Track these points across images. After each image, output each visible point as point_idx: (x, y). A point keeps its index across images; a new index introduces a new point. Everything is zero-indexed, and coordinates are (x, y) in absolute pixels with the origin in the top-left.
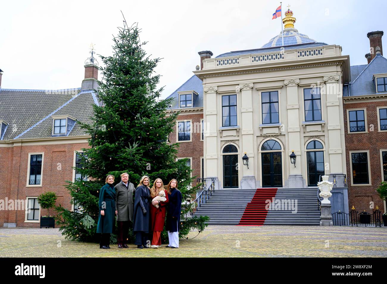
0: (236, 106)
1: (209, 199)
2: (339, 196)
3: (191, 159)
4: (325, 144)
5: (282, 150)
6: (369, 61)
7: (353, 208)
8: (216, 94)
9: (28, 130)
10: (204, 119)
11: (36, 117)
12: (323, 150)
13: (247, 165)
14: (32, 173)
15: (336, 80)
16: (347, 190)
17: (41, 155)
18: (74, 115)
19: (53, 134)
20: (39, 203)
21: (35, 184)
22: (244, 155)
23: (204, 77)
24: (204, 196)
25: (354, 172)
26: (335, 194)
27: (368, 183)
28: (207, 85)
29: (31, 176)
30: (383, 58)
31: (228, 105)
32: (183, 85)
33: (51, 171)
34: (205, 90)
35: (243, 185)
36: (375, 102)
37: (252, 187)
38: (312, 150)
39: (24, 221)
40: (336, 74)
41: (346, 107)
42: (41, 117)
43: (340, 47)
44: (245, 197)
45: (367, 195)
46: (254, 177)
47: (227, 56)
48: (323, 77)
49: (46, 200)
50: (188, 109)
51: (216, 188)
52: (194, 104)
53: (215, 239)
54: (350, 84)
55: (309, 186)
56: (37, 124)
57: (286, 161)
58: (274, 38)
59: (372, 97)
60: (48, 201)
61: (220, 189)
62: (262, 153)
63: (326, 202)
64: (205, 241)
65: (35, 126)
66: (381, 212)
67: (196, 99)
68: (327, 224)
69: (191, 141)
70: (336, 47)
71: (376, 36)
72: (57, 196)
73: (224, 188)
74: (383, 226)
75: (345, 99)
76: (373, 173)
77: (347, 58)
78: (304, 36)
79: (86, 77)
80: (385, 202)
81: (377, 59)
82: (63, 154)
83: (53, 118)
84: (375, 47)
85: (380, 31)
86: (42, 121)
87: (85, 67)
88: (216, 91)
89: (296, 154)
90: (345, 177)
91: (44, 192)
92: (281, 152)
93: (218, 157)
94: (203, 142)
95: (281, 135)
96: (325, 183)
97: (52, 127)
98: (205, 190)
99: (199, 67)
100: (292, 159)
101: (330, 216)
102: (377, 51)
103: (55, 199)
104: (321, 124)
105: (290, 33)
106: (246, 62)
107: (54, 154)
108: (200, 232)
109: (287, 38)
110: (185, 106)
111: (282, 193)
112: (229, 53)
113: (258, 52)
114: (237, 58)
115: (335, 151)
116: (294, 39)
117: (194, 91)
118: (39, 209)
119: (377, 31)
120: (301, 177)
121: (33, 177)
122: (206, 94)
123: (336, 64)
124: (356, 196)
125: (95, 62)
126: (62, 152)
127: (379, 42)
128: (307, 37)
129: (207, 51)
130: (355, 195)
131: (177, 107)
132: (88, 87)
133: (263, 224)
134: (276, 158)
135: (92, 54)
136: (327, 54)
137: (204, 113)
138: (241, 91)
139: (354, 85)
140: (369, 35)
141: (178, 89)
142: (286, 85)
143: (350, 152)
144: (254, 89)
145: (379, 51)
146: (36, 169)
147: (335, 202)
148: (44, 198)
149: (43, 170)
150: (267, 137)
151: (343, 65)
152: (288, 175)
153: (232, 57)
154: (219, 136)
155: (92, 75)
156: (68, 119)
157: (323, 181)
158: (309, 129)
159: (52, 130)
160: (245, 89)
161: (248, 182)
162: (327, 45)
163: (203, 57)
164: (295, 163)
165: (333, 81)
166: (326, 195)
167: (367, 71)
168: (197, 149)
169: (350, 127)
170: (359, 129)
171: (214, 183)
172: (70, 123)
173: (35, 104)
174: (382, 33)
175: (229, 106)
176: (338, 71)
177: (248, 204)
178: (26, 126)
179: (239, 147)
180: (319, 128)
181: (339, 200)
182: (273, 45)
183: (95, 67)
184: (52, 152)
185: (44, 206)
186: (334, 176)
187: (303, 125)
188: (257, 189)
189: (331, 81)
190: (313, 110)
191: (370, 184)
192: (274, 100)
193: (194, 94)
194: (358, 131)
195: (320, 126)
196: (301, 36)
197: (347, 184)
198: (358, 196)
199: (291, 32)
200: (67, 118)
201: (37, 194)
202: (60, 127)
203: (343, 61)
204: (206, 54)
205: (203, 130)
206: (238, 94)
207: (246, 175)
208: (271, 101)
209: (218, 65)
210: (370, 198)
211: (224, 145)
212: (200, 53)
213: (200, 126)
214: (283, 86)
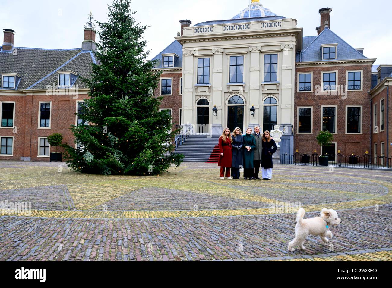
0: (209, 67)
1: (185, 141)
2: (286, 141)
3: (171, 109)
4: (278, 100)
5: (244, 104)
6: (319, 33)
7: (297, 151)
8: (193, 57)
9: (38, 82)
10: (183, 77)
11: (44, 72)
12: (277, 105)
13: (216, 115)
14: (42, 118)
15: (291, 49)
16: (293, 137)
17: (49, 104)
18: (76, 71)
19: (59, 86)
20: (49, 142)
21: (45, 126)
22: (214, 107)
23: (184, 42)
24: (180, 139)
25: (300, 123)
26: (284, 140)
27: (310, 132)
28: (185, 49)
29: (41, 120)
30: (330, 31)
31: (203, 66)
32: (167, 48)
33: (58, 116)
34: (184, 53)
36: (321, 68)
37: (219, 133)
38: (268, 105)
39: (37, 156)
40: (291, 44)
41: (297, 70)
42: (48, 72)
43: (296, 20)
44: (213, 140)
45: (309, 141)
46: (221, 125)
47: (203, 25)
48: (280, 45)
49: (54, 140)
50: (170, 68)
52: (175, 65)
53: (188, 172)
54: (302, 52)
56: (45, 78)
57: (247, 113)
58: (243, 11)
59: (318, 63)
60: (56, 141)
62: (228, 106)
64: (181, 174)
65: (43, 79)
66: (318, 154)
67: (177, 61)
68: (276, 163)
69: (172, 95)
70: (292, 20)
71: (326, 12)
72: (64, 136)
74: (319, 165)
75: (297, 64)
76: (315, 124)
77: (300, 30)
78: (267, 10)
79: (85, 39)
80: (321, 147)
81: (324, 32)
82: (67, 103)
83: (58, 73)
84: (324, 21)
85: (329, 8)
86: (49, 75)
87: (84, 30)
88: (193, 54)
89: (255, 108)
90: (293, 127)
91: (52, 133)
92: (243, 106)
93: (193, 108)
94: (181, 96)
95: (244, 92)
96: (277, 131)
97: (58, 81)
98: (182, 134)
99: (180, 33)
100: (252, 112)
101: (279, 157)
102: (326, 25)
103: (61, 139)
104: (276, 84)
105: (256, 7)
106: (218, 30)
107: (60, 103)
108: (177, 167)
109: (253, 11)
110: (167, 66)
112: (205, 23)
113: (229, 23)
114: (211, 27)
115: (286, 106)
116: (259, 12)
117: (175, 54)
118: (49, 147)
119: (327, 7)
121: (43, 121)
122: (185, 57)
123: (291, 34)
124: (300, 142)
125: (93, 26)
126: (66, 102)
127: (328, 17)
128: (269, 11)
129: (187, 20)
130: (299, 141)
131: (161, 67)
132: (87, 48)
134: (239, 111)
135: (90, 19)
136: (285, 26)
137: (183, 72)
138: (213, 55)
139: (305, 53)
140: (321, 11)
141: (162, 51)
142: (250, 51)
143: (298, 107)
144: (224, 53)
145: (327, 25)
146: (45, 114)
147: (283, 146)
148: (52, 138)
149: (51, 116)
150: (233, 93)
151: (297, 36)
152: (248, 124)
153: (207, 26)
154: (194, 92)
155: (90, 37)
156: (71, 74)
157: (275, 130)
158: (266, 87)
159: (58, 83)
160: (217, 53)
161: (216, 129)
162: (285, 18)
163: (183, 25)
164: (254, 115)
166: (277, 140)
167: (316, 42)
168: (176, 102)
169: (299, 87)
170: (306, 89)
172: (73, 77)
173: (43, 61)
174: (330, 10)
175: (204, 67)
176: (293, 40)
177: (216, 146)
178: (36, 79)
179: (210, 101)
180: (274, 87)
182: (242, 17)
183: (93, 31)
184: (58, 101)
185: (53, 144)
186: (284, 125)
187: (262, 85)
190: (271, 72)
191: (311, 133)
192: (240, 63)
193: (175, 56)
194: (305, 90)
195: (276, 85)
196: (265, 10)
197: (293, 133)
198: (301, 142)
199: (257, 6)
201: (47, 135)
202: (65, 80)
203: (298, 33)
204: (186, 23)
205: (181, 86)
206: (211, 57)
207: (214, 123)
208: (238, 64)
209: (195, 32)
210: (310, 144)
211: (198, 99)
212: (181, 22)
213: (179, 83)
214: (247, 52)
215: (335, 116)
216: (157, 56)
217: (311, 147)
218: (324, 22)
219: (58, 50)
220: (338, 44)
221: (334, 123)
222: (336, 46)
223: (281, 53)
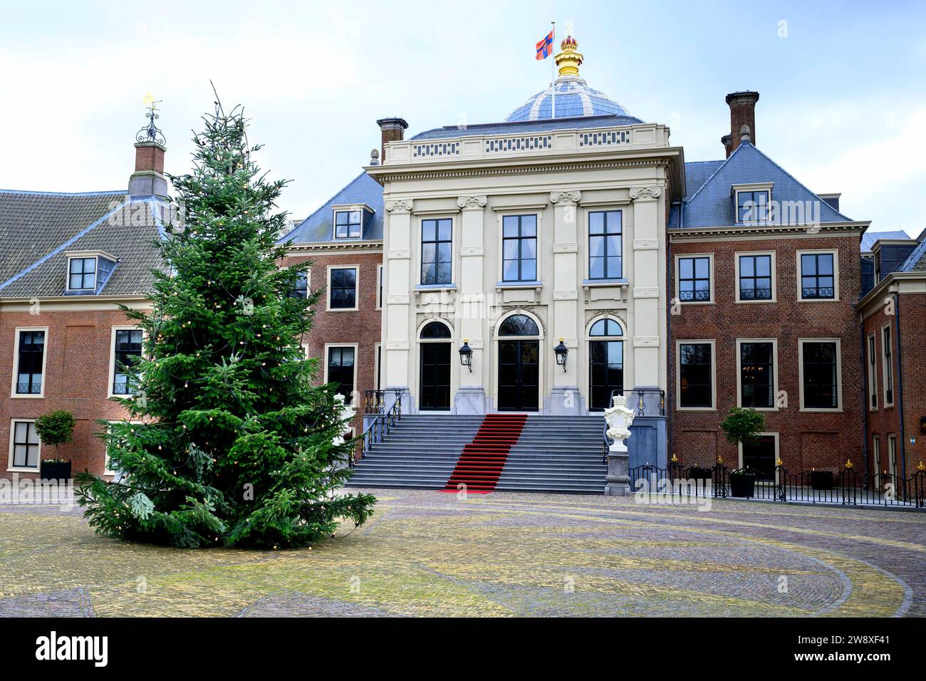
0: (451, 241)
1: (388, 433)
2: (648, 433)
3: (356, 346)
4: (626, 327)
5: (541, 337)
6: (729, 150)
7: (675, 458)
8: (409, 216)
9: (14, 279)
10: (384, 265)
11: (31, 251)
12: (623, 338)
13: (469, 365)
14: (22, 370)
15: (654, 197)
16: (664, 422)
17: (43, 333)
18: (113, 250)
19: (67, 289)
20: (38, 432)
21: (30, 392)
22: (463, 345)
23: (387, 179)
24: (378, 428)
25: (685, 381)
26: (641, 430)
27: (711, 406)
28: (391, 195)
29: (20, 375)
30: (755, 149)
31: (434, 240)
32: (344, 190)
33: (64, 366)
34: (388, 206)
35: (460, 406)
36: (733, 243)
37: (477, 409)
38: (600, 337)
39: (7, 468)
40: (655, 185)
41: (672, 250)
42: (42, 250)
43: (665, 128)
44: (461, 431)
45: (707, 429)
46: (483, 389)
47: (435, 137)
48: (628, 189)
49: (54, 428)
50: (351, 242)
51: (405, 411)
52: (364, 233)
53: (388, 534)
54: (685, 203)
55: (591, 410)
56: (33, 267)
57: (546, 357)
58: (536, 96)
59: (726, 231)
60: (56, 430)
61: (413, 413)
62: (500, 342)
63: (618, 447)
64: (366, 542)
65: (29, 270)
66: (727, 468)
67: (371, 223)
68: (620, 491)
69: (356, 309)
70: (657, 127)
71: (743, 101)
72: (76, 418)
73: (421, 409)
74: (730, 494)
75: (672, 234)
76: (721, 386)
77: (677, 153)
78: (598, 95)
79: (137, 168)
80: (740, 445)
81: (742, 152)
82: (89, 331)
83: (67, 255)
84: (740, 124)
85: (752, 92)
86: (44, 260)
87: (136, 147)
88: (411, 210)
89: (566, 346)
90: (663, 395)
91: (51, 410)
92: (538, 340)
93: (410, 345)
94: (380, 311)
95: (539, 305)
96: (619, 412)
97: (66, 275)
98: (382, 413)
99: (378, 152)
100: (560, 357)
101: (626, 477)
102: (743, 135)
103: (71, 426)
104: (620, 286)
105: (569, 87)
106: (473, 151)
107: (69, 331)
108: (357, 525)
109: (563, 98)
110: (345, 235)
111: (536, 424)
112: (441, 130)
113: (500, 131)
114: (455, 143)
115: (646, 342)
116: (578, 101)
117: (365, 205)
118: (37, 445)
119: (745, 91)
120: (576, 391)
121: (25, 378)
122: (389, 215)
123: (655, 163)
124: (684, 431)
125: (158, 136)
126: (86, 328)
127: (748, 115)
128: (604, 97)
129: (397, 119)
130: (683, 429)
131: (329, 237)
132: (143, 191)
133: (493, 489)
134: (529, 351)
135: (152, 119)
136: (640, 142)
137: (384, 251)
138: (461, 211)
139: (692, 205)
140: (730, 99)
141: (334, 198)
142: (554, 204)
143: (678, 343)
144: (489, 208)
145: (748, 134)
146: (31, 360)
147: (640, 446)
148: (48, 423)
149: (47, 365)
150: (511, 308)
151: (670, 166)
152: (550, 387)
153: (444, 140)
154: (414, 304)
155: (150, 164)
156: (100, 258)
157: (616, 407)
158: (595, 294)
159: (65, 281)
160: (469, 208)
161: (468, 400)
162: (639, 121)
163: (386, 131)
164: (564, 364)
165: (649, 199)
166: (619, 434)
167: (720, 176)
168: (369, 327)
169: (680, 291)
170: (697, 295)
171: (400, 401)
172: (104, 267)
173: (30, 223)
174: (755, 96)
175: (437, 242)
176: (659, 177)
177: (467, 446)
178: (9, 270)
179: (453, 327)
180: (615, 293)
181: (649, 442)
182: (534, 116)
183: (158, 148)
184: (65, 327)
185: (48, 438)
186: (641, 392)
187: (584, 287)
188: (486, 414)
189: (645, 197)
190: (606, 256)
191: (714, 408)
192: (527, 231)
193: (365, 210)
194: (695, 299)
195: (619, 289)
196: (593, 95)
197: (666, 409)
198: (689, 431)
199: (572, 84)
200: (97, 257)
201: (33, 414)
202: (83, 274)
203: (671, 159)
204: (393, 125)
205: (381, 288)
206: (454, 218)
207: (465, 384)
208: (523, 235)
209: (415, 155)
210: (712, 436)
211: (423, 321)
212: (381, 123)
213: (375, 279)
214: (547, 205)
215: (772, 364)
216: (320, 209)
217: (714, 446)
218: (740, 128)
219: (67, 195)
220: (774, 184)
221: (770, 383)
222: (769, 190)
223: (630, 208)
